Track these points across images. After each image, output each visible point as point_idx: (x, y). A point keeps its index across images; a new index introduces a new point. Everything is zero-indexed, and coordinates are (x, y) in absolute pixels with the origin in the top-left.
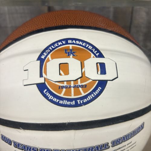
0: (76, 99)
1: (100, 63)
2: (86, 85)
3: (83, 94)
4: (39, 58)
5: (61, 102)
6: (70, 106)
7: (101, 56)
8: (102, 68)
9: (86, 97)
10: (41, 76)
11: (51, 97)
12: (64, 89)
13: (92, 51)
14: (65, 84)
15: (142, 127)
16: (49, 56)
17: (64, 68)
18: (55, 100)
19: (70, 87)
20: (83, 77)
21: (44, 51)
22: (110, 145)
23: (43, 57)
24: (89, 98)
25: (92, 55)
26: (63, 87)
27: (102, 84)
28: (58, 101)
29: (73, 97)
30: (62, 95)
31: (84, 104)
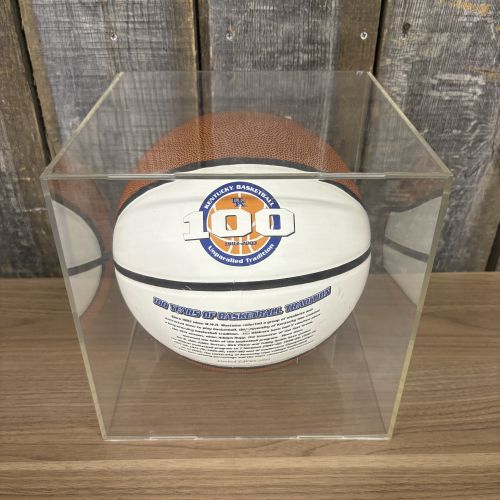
0: (244, 258)
1: (274, 216)
2: (256, 242)
3: (253, 252)
4: (202, 209)
5: (228, 260)
6: (238, 265)
7: (276, 206)
8: (276, 222)
9: (256, 255)
10: (205, 230)
11: (216, 255)
12: (231, 247)
13: (264, 200)
14: (232, 240)
15: (328, 292)
16: (214, 206)
17: (231, 221)
18: (221, 257)
19: (238, 244)
20: (253, 232)
21: (207, 199)
22: (283, 309)
23: (206, 207)
24: (260, 256)
25: (265, 205)
26: (230, 244)
27: (275, 240)
28: (224, 259)
29: (241, 255)
30: (228, 253)
31: (253, 263)
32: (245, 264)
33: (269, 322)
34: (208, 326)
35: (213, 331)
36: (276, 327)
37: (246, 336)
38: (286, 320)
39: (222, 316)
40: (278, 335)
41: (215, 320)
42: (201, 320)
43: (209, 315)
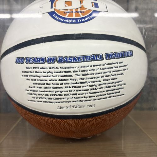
1: (94, 3)
2: (84, 12)
5: (66, 21)
6: (72, 23)
8: (96, 5)
9: (84, 18)
11: (58, 18)
12: (68, 14)
18: (61, 19)
19: (72, 12)
20: (82, 7)
22: (104, 56)
24: (86, 19)
26: (67, 12)
28: (63, 20)
31: (82, 22)
32: (77, 22)
33: (94, 66)
34: (51, 70)
35: (54, 74)
36: (99, 71)
37: (78, 77)
38: (106, 66)
39: (61, 60)
40: (100, 79)
41: (56, 64)
42: (46, 65)
43: (51, 60)
